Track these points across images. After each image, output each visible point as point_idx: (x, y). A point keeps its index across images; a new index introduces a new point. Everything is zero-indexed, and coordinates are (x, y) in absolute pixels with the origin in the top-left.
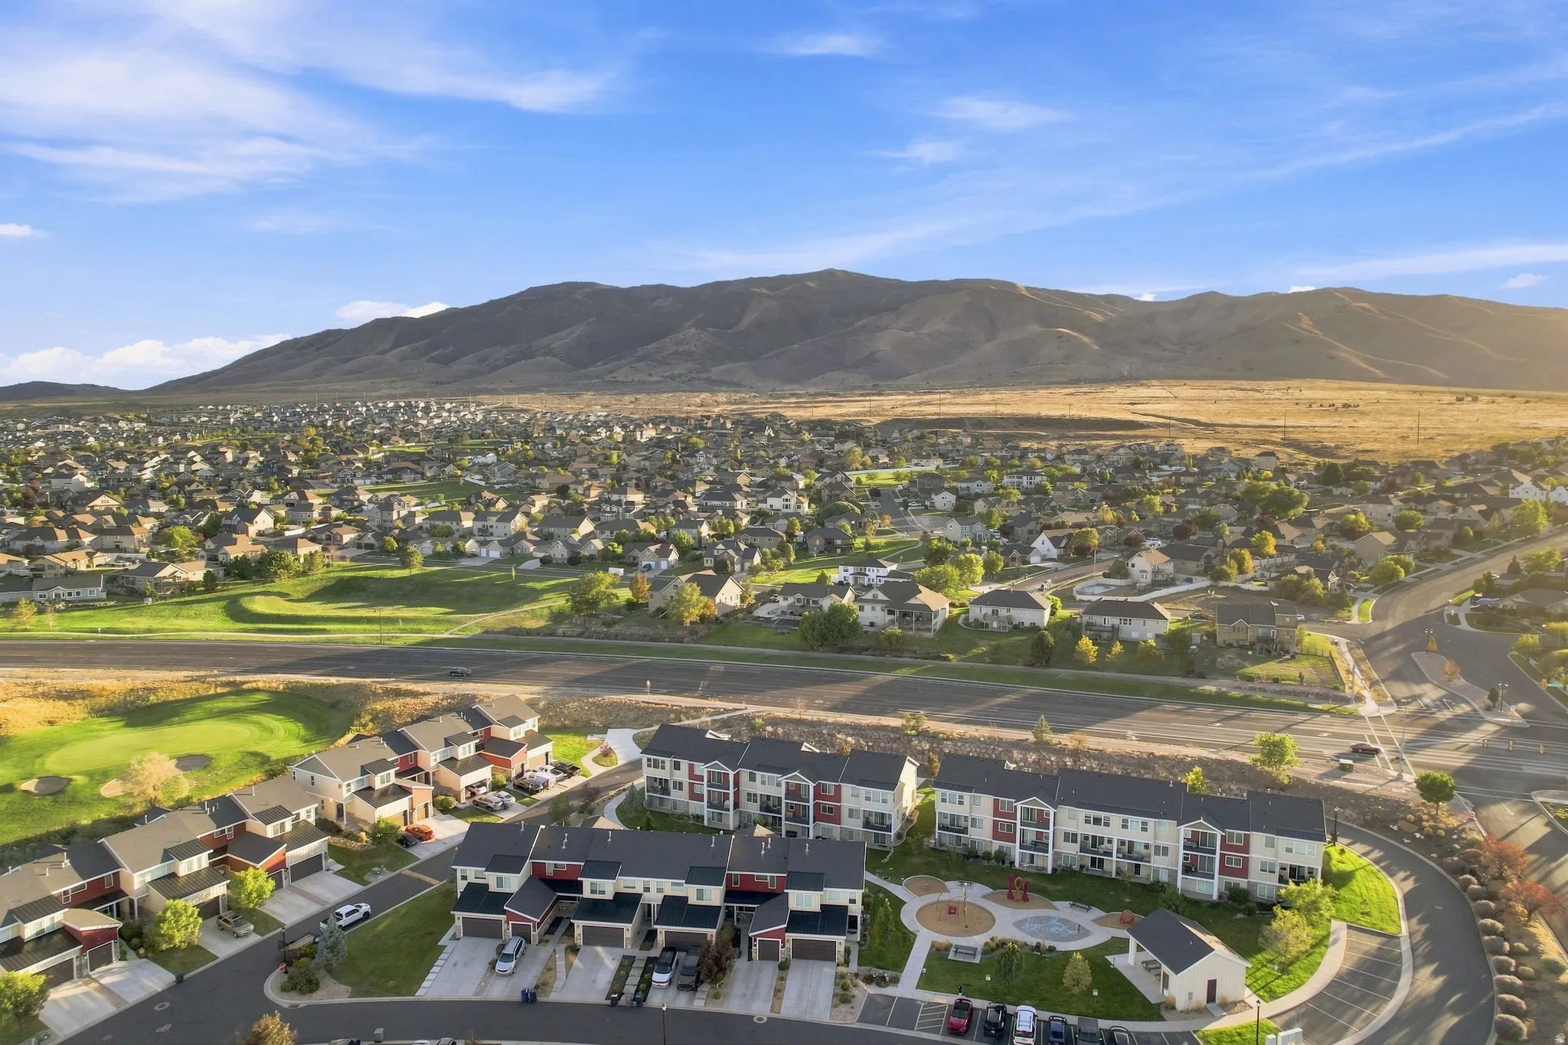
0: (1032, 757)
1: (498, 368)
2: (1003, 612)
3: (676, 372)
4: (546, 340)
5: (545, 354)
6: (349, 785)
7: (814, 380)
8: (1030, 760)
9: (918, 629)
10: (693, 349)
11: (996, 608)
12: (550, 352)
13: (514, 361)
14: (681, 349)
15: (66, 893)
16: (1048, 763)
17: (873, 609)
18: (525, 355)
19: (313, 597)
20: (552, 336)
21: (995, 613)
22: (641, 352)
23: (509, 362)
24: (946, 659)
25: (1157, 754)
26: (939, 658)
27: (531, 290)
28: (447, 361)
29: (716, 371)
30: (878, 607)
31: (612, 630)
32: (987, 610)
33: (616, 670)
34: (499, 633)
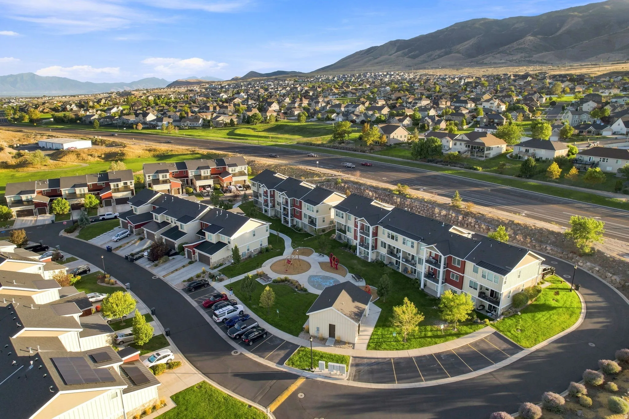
0: (444, 212)
1: (435, 59)
2: (531, 150)
3: (515, 58)
4: (458, 46)
5: (455, 53)
6: (149, 176)
7: (590, 59)
8: (442, 214)
9: (477, 156)
10: (527, 46)
11: (528, 148)
12: (458, 52)
13: (442, 56)
14: (520, 47)
15: (44, 191)
16: (450, 216)
17: (461, 144)
18: (447, 53)
19: (265, 131)
20: (460, 45)
21: (527, 151)
22: (501, 49)
23: (440, 56)
24: (476, 169)
25: (516, 221)
26: (471, 168)
27: (456, 24)
28: (414, 57)
29: (536, 56)
30: (463, 143)
31: (340, 145)
32: (523, 149)
33: (325, 160)
34: (302, 144)
